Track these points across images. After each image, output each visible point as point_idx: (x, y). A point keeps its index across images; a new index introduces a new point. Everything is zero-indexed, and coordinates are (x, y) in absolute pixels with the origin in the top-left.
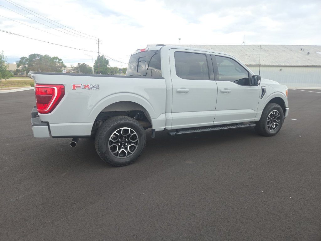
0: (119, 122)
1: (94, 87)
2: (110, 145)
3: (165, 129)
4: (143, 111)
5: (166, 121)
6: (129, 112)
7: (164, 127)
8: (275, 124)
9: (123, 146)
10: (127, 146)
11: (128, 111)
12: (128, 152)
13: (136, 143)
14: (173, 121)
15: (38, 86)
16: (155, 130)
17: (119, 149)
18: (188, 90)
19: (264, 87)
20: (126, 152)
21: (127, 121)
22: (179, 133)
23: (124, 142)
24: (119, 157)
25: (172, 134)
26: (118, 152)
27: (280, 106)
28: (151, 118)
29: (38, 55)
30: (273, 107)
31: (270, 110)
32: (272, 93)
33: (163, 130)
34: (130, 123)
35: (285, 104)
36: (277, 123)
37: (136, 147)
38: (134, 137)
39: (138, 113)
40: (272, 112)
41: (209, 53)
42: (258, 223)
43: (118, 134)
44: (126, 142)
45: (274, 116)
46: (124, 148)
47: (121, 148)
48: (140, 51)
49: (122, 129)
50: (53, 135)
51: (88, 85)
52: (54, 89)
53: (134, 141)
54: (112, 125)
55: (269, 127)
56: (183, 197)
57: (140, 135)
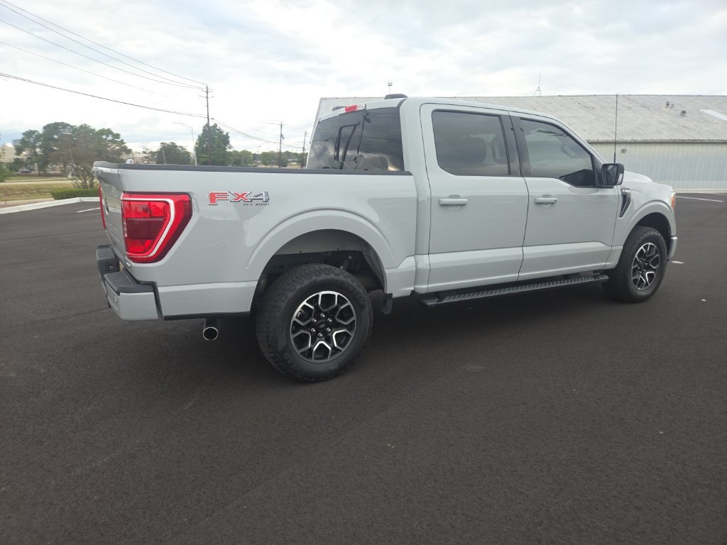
0: (314, 278)
1: (258, 197)
2: (294, 332)
3: (413, 292)
4: (361, 252)
5: (417, 275)
6: (330, 254)
7: (412, 288)
8: (649, 275)
9: (321, 335)
10: (330, 335)
11: (326, 252)
12: (333, 348)
13: (350, 327)
14: (432, 273)
15: (130, 197)
16: (392, 294)
17: (314, 342)
18: (466, 200)
19: (626, 191)
20: (330, 348)
21: (332, 276)
22: (444, 301)
23: (323, 326)
24: (313, 360)
25: (431, 303)
26: (311, 350)
27: (661, 233)
28: (385, 267)
29: (65, 126)
30: (646, 235)
31: (638, 242)
32: (645, 202)
33: (409, 294)
34: (337, 281)
35: (670, 228)
36: (653, 272)
37: (350, 336)
38: (346, 314)
39: (350, 257)
40: (642, 247)
41: (506, 113)
42: (675, 507)
43: (312, 307)
44: (328, 325)
45: (647, 256)
46: (323, 339)
47: (318, 339)
48: (343, 111)
49: (321, 294)
50: (165, 313)
51: (244, 194)
52: (167, 203)
53: (345, 321)
54: (299, 287)
55: (635, 281)
56: (484, 450)
57: (360, 307)
